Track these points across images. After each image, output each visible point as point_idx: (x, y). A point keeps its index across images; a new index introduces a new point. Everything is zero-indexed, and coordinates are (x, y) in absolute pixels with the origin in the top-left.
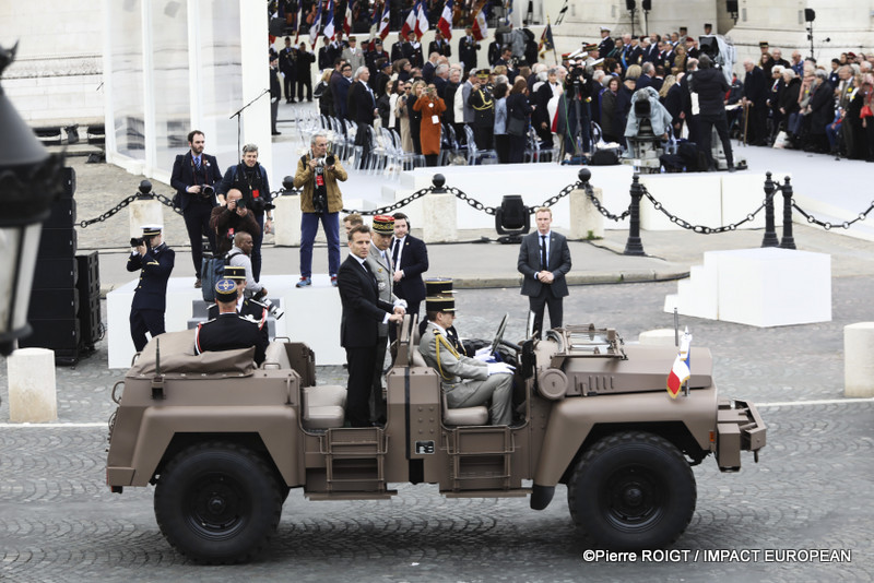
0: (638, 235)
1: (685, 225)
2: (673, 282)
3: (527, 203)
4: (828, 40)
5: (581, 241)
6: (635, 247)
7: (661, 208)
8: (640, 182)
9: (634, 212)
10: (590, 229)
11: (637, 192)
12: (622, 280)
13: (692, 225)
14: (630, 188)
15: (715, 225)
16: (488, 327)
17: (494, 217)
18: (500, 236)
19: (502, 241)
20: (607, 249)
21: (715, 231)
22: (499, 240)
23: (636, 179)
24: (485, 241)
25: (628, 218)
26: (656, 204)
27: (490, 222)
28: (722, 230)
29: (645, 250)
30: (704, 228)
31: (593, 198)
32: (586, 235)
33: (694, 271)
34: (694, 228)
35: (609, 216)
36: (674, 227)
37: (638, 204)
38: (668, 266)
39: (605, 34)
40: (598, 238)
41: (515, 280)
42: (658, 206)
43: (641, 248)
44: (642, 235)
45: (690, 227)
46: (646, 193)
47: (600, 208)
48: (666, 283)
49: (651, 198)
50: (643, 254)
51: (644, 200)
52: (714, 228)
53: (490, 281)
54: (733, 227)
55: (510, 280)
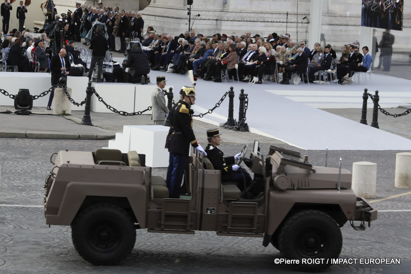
0: (89, 114)
1: (115, 110)
2: (106, 141)
3: (32, 93)
4: (199, 15)
5: (59, 115)
6: (87, 121)
7: (102, 101)
8: (92, 86)
9: (88, 102)
10: (64, 109)
11: (90, 91)
12: (79, 138)
13: (119, 111)
14: (86, 89)
15: (130, 111)
16: (7, 158)
17: (14, 100)
18: (16, 110)
19: (17, 113)
20: (72, 120)
21: (130, 115)
22: (15, 112)
23: (90, 84)
24: (8, 112)
25: (84, 105)
26: (100, 98)
27: (12, 102)
28: (134, 114)
29: (92, 123)
30: (124, 113)
31: (67, 93)
32: (62, 113)
33: (118, 135)
34: (119, 112)
35: (74, 103)
36: (109, 111)
37: (90, 98)
38: (104, 132)
39: (78, 5)
40: (68, 115)
41: (23, 134)
42: (100, 100)
43: (90, 121)
44: (91, 114)
45: (117, 112)
46: (95, 92)
47: (70, 98)
48: (102, 141)
49: (97, 95)
50: (91, 125)
51: (94, 96)
52: (130, 113)
53: (10, 133)
54: (140, 113)
55: (20, 134)
